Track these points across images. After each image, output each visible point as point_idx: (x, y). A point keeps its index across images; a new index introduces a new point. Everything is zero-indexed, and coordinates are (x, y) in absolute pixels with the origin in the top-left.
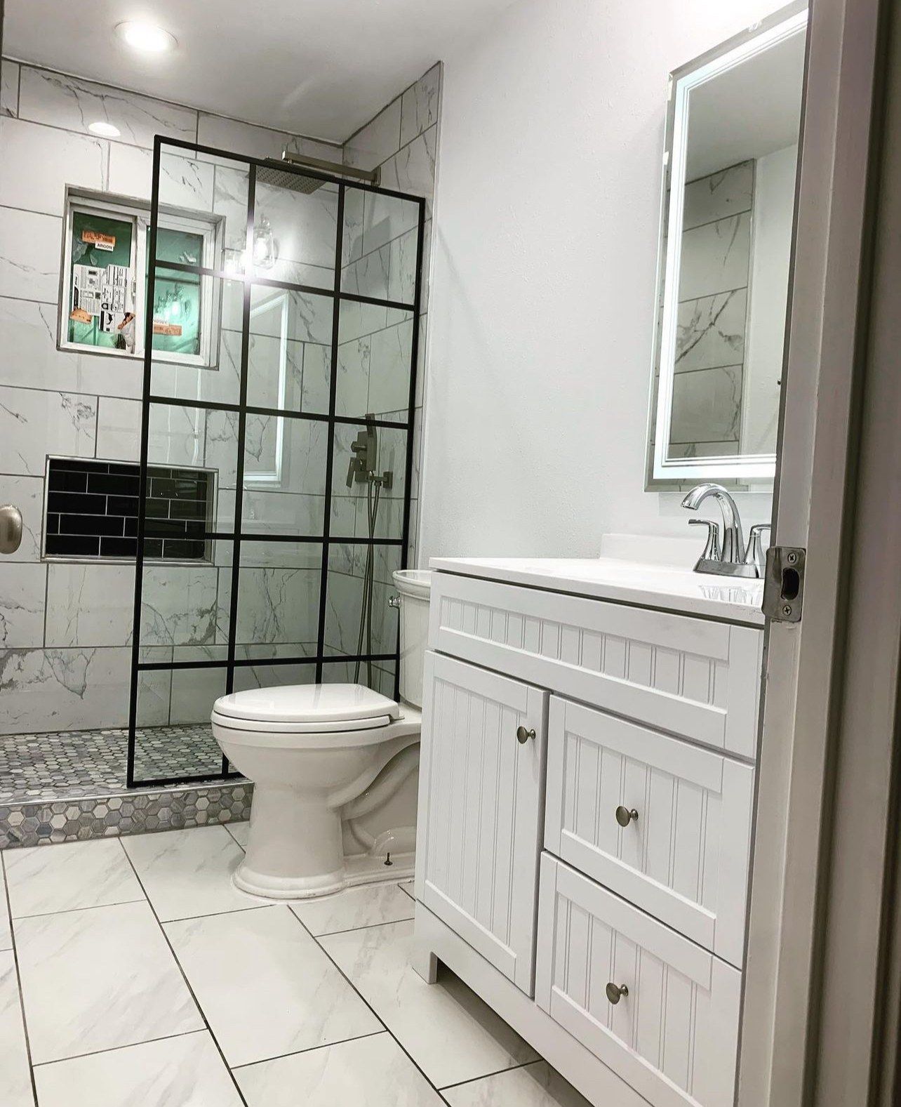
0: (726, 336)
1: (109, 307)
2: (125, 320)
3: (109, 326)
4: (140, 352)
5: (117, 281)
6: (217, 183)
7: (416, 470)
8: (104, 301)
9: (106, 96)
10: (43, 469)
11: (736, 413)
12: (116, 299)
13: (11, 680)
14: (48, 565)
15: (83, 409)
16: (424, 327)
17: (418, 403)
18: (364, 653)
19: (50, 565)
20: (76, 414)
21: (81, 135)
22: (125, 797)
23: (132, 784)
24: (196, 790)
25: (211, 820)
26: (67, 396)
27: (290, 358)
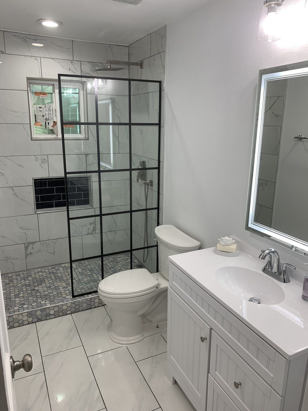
0: (275, 114)
1: (48, 120)
2: (54, 124)
3: (48, 127)
4: (60, 136)
5: (49, 110)
6: (82, 69)
7: (161, 184)
8: (46, 117)
9: (37, 39)
10: (31, 183)
11: (278, 145)
12: (50, 116)
13: (31, 252)
14: (38, 215)
15: (43, 160)
16: (163, 133)
17: (161, 160)
18: (146, 246)
19: (38, 214)
20: (41, 162)
21: (30, 57)
22: (72, 302)
23: (74, 296)
24: (94, 297)
25: (100, 305)
26: (37, 156)
27: (114, 132)
